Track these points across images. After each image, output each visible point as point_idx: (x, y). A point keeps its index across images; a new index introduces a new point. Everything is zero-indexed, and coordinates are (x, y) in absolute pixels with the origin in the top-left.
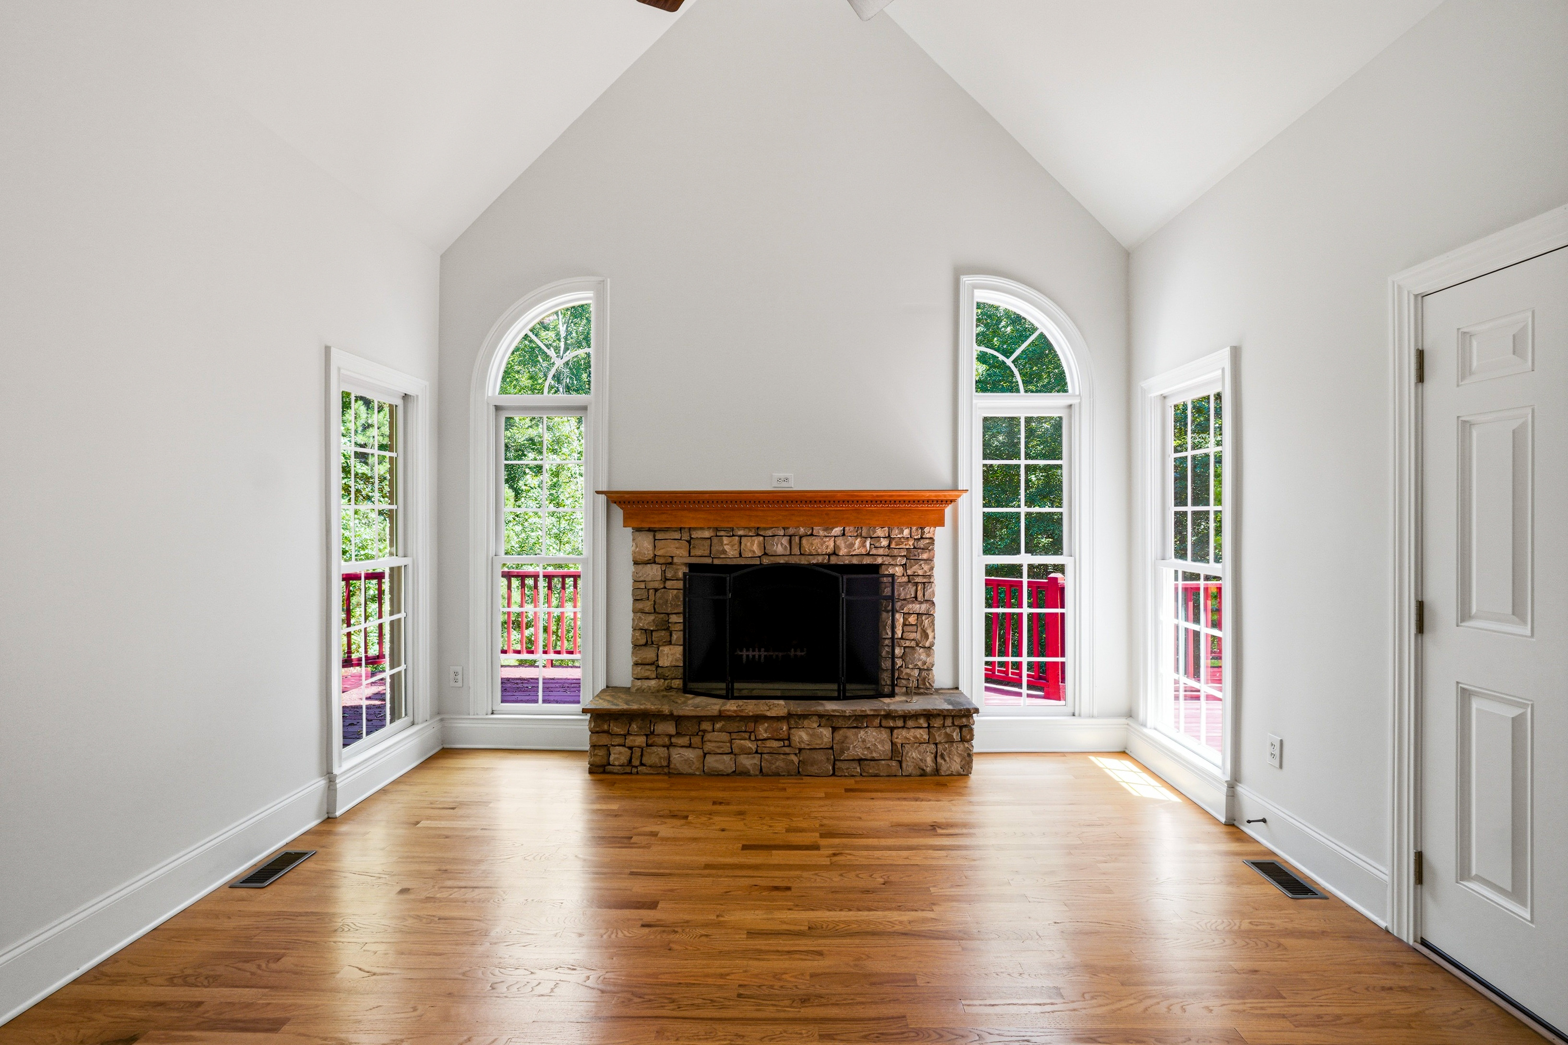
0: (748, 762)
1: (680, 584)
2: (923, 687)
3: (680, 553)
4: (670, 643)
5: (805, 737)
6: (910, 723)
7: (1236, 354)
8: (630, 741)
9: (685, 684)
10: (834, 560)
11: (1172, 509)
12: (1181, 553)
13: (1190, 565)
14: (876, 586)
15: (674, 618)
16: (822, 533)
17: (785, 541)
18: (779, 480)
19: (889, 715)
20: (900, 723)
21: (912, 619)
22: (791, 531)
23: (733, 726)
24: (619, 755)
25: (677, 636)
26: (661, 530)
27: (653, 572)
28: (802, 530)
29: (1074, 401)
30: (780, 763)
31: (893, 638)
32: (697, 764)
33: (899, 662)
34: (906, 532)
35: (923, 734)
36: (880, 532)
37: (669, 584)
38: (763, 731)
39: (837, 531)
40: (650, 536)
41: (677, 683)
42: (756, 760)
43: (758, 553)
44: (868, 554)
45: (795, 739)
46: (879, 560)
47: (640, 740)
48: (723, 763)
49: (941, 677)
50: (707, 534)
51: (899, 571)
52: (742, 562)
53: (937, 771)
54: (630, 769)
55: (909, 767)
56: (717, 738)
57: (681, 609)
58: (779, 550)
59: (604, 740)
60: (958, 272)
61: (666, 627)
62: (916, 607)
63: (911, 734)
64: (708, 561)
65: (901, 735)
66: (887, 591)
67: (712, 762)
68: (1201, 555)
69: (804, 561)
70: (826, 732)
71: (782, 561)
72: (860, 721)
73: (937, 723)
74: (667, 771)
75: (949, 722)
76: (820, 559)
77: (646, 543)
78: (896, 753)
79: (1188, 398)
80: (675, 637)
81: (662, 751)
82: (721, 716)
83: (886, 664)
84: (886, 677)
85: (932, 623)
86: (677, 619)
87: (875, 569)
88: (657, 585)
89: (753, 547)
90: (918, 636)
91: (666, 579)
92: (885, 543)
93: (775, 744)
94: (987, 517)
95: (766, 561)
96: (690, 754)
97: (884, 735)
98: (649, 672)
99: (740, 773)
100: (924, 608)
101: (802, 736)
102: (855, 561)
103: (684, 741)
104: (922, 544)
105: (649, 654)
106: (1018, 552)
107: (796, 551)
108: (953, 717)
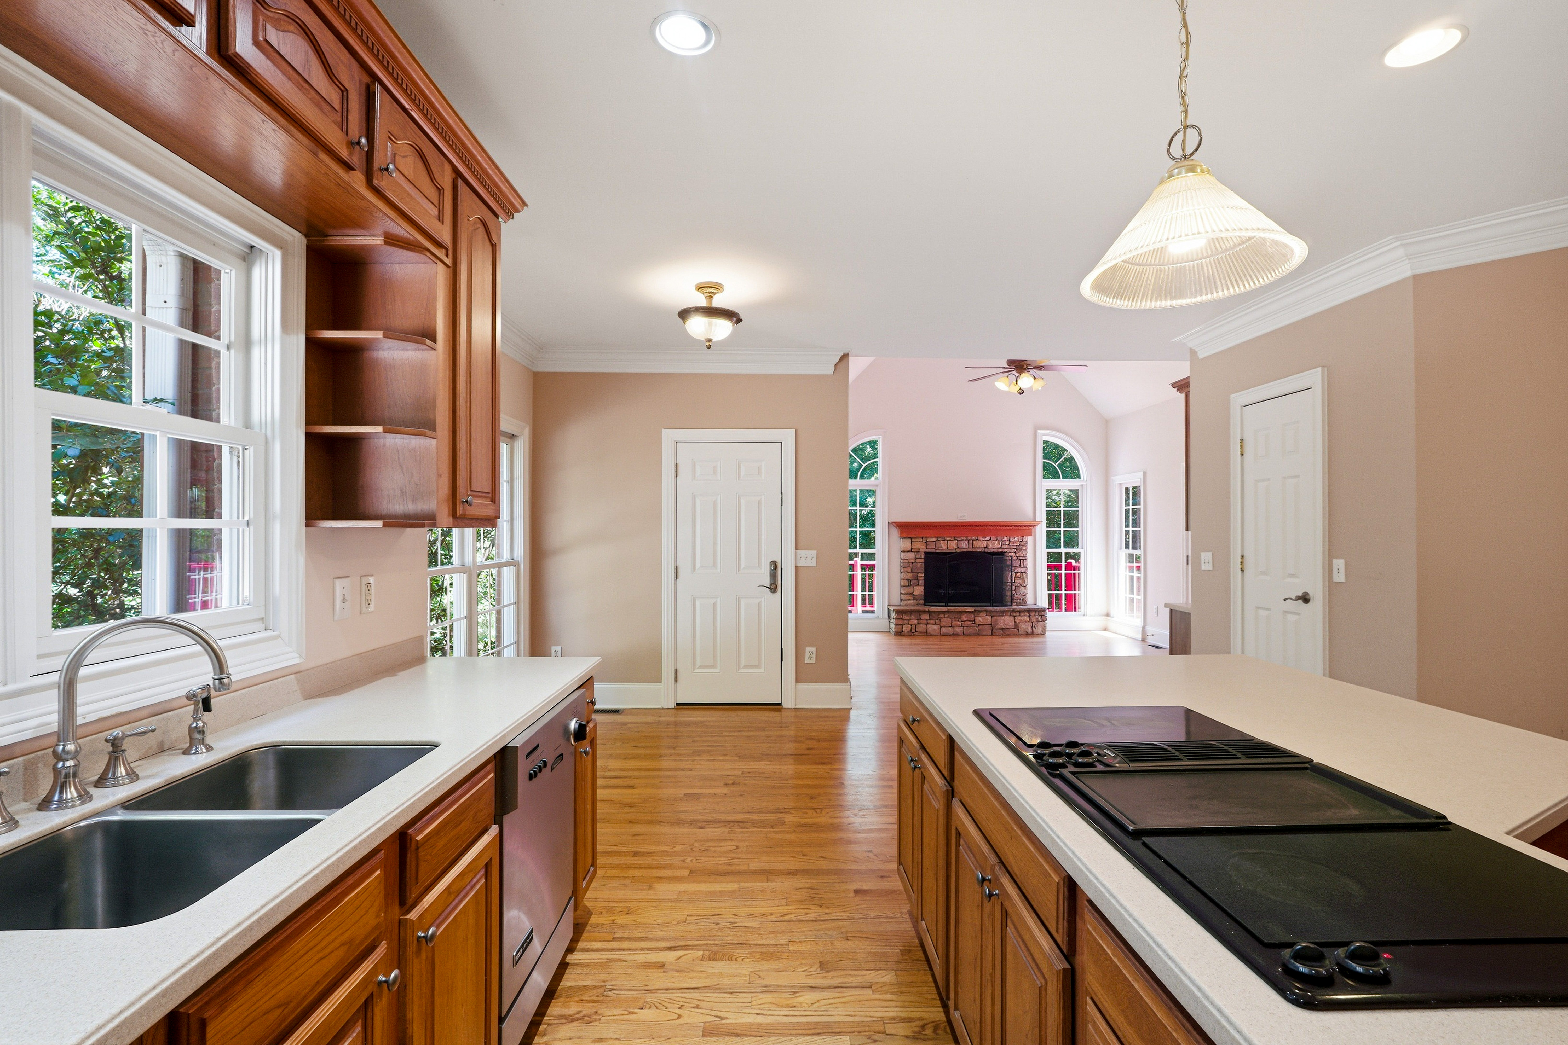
0: (959, 630)
1: (923, 561)
2: (1024, 602)
3: (923, 549)
4: (918, 585)
5: (981, 620)
6: (1022, 614)
7: (1145, 474)
8: (911, 622)
9: (925, 603)
10: (986, 550)
11: (1124, 529)
12: (1127, 547)
13: (1131, 551)
14: (1002, 561)
15: (920, 575)
16: (981, 539)
17: (966, 542)
18: (961, 517)
19: (1014, 611)
20: (1018, 614)
21: (1019, 575)
22: (969, 538)
23: (952, 615)
24: (906, 628)
25: (922, 582)
26: (915, 538)
27: (911, 556)
28: (973, 538)
29: (1084, 483)
30: (971, 630)
31: (1012, 583)
32: (938, 631)
33: (1014, 592)
34: (1016, 539)
35: (1027, 619)
36: (1006, 538)
37: (918, 561)
38: (964, 618)
39: (988, 538)
40: (910, 540)
41: (922, 602)
42: (961, 629)
43: (955, 547)
44: (1001, 548)
45: (977, 621)
46: (1005, 550)
47: (916, 622)
48: (950, 630)
49: (1030, 600)
50: (934, 539)
51: (1013, 554)
52: (948, 551)
53: (1032, 633)
54: (912, 634)
55: (1021, 632)
56: (946, 621)
57: (923, 571)
58: (964, 546)
59: (900, 622)
60: (1036, 428)
61: (917, 578)
62: (1020, 570)
63: (1022, 618)
64: (934, 551)
65: (1018, 619)
66: (1009, 563)
67: (944, 630)
68: (1134, 548)
69: (974, 550)
70: (989, 618)
71: (965, 550)
72: (1002, 613)
73: (1032, 614)
74: (926, 634)
75: (1037, 614)
76: (980, 550)
77: (907, 544)
78: (1017, 626)
79: (1130, 486)
80: (920, 582)
81: (924, 626)
82: (948, 612)
83: (1009, 593)
84: (1008, 599)
85: (1027, 577)
86: (921, 575)
87: (1002, 554)
88: (913, 561)
89: (953, 545)
90: (1021, 581)
91: (916, 559)
92: (1007, 543)
93: (969, 623)
94: (1048, 532)
95: (958, 551)
96: (936, 627)
97: (1012, 618)
98: (910, 597)
99: (955, 635)
100: (1023, 570)
101: (979, 619)
102: (995, 550)
103: (933, 622)
104: (1022, 543)
105: (910, 590)
106: (1060, 547)
107: (971, 546)
108: (1039, 611)
